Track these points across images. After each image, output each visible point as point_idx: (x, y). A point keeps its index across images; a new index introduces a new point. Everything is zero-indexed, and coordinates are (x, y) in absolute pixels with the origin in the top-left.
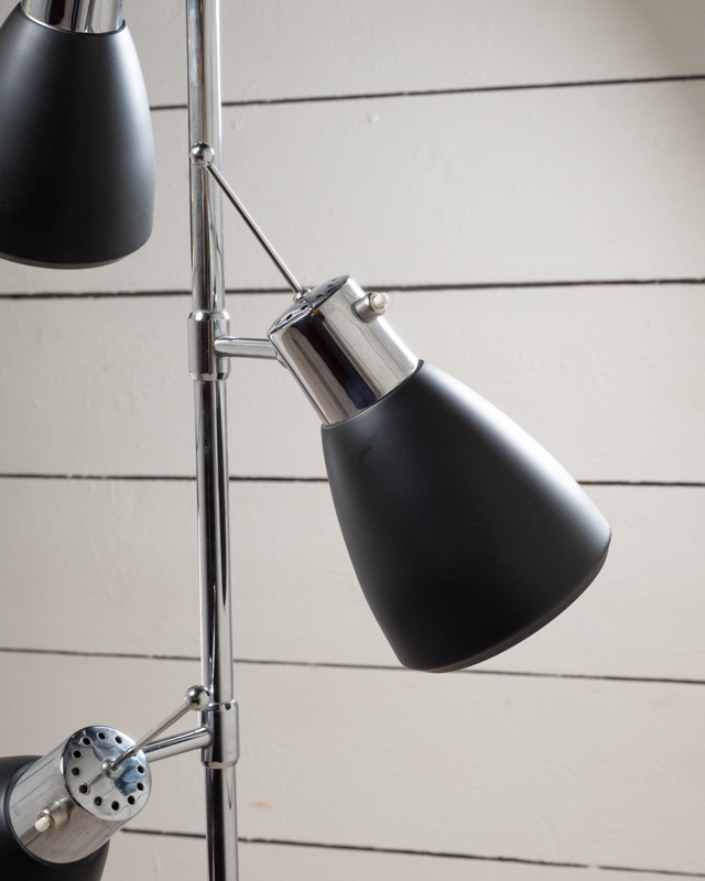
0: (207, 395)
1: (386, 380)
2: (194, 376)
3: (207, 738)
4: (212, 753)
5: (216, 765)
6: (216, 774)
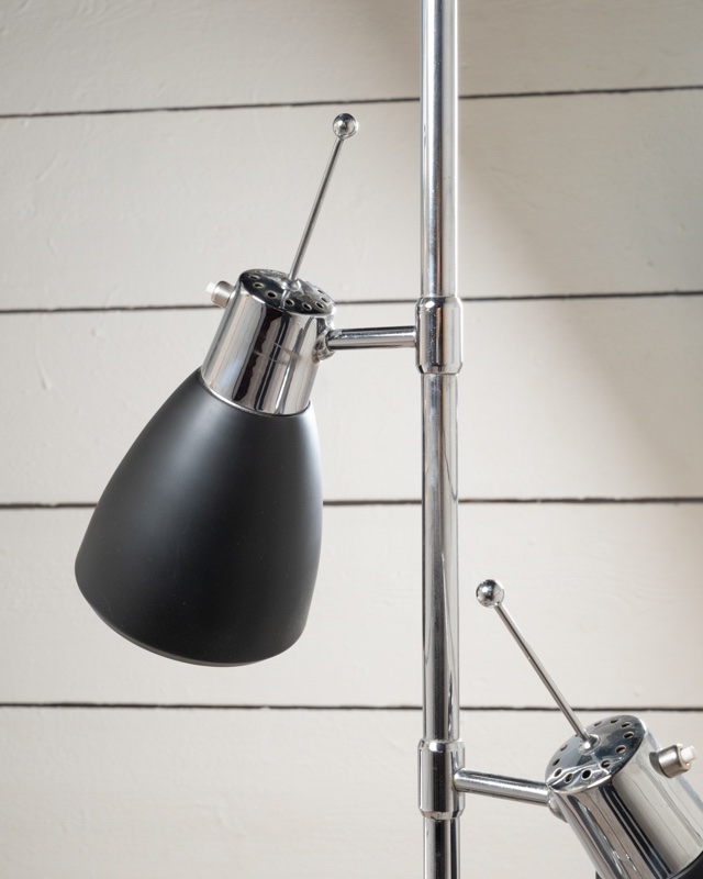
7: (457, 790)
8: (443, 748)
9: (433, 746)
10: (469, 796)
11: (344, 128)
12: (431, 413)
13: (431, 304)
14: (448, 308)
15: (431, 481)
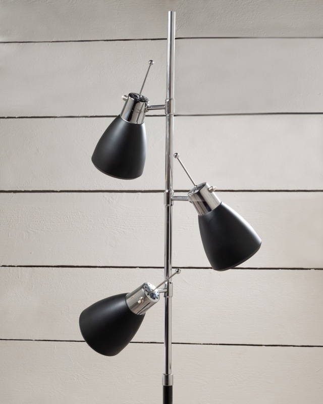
0: (168, 209)
1: (214, 206)
3: (166, 290)
4: (167, 294)
5: (168, 297)
6: (168, 299)
7: (172, 200)
8: (169, 191)
9: (167, 191)
11: (151, 63)
12: (168, 122)
13: (168, 100)
14: (172, 101)
15: (168, 137)
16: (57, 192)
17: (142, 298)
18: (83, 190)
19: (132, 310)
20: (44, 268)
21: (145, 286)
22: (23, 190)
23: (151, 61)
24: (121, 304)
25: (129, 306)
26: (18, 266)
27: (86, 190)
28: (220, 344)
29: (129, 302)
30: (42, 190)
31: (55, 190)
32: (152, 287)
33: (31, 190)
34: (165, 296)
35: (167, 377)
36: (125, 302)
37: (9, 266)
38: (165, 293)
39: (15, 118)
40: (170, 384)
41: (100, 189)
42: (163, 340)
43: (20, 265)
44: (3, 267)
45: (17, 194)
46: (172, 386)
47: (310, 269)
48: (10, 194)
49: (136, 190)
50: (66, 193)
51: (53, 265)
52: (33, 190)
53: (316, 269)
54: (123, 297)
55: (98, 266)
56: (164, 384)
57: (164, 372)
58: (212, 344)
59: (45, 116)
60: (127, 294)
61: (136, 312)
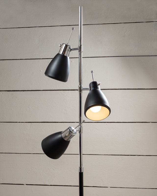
0: (80, 94)
2: (79, 92)
3: (80, 130)
4: (80, 132)
5: (81, 133)
6: (81, 134)
7: (82, 90)
8: (81, 86)
9: (80, 86)
10: (83, 91)
11: (73, 29)
12: (80, 56)
13: (80, 46)
14: (81, 46)
15: (80, 62)
16: (41, 90)
17: (68, 133)
18: (52, 89)
19: (64, 139)
20: (36, 123)
21: (69, 128)
22: (27, 90)
23: (73, 28)
24: (59, 136)
25: (63, 137)
26: (25, 122)
27: (54, 89)
28: (111, 155)
29: (63, 135)
30: (35, 90)
31: (40, 90)
32: (73, 128)
33: (30, 90)
34: (79, 133)
35: (81, 169)
36: (61, 135)
37: (21, 122)
38: (79, 131)
39: (23, 59)
40: (82, 171)
41: (59, 89)
42: (79, 153)
43: (26, 122)
44: (19, 123)
45: (24, 92)
46: (83, 172)
47: (149, 122)
48: (21, 92)
49: (74, 89)
50: (45, 91)
51: (40, 122)
52: (31, 90)
53: (152, 122)
54: (60, 133)
55: (59, 122)
56: (79, 172)
57: (79, 166)
58: (108, 155)
59: (36, 58)
60: (62, 132)
61: (66, 139)
